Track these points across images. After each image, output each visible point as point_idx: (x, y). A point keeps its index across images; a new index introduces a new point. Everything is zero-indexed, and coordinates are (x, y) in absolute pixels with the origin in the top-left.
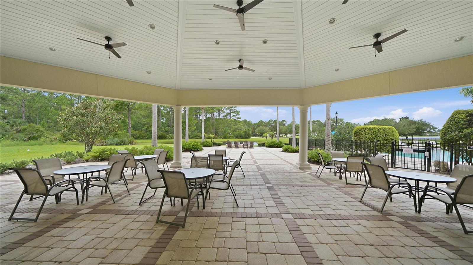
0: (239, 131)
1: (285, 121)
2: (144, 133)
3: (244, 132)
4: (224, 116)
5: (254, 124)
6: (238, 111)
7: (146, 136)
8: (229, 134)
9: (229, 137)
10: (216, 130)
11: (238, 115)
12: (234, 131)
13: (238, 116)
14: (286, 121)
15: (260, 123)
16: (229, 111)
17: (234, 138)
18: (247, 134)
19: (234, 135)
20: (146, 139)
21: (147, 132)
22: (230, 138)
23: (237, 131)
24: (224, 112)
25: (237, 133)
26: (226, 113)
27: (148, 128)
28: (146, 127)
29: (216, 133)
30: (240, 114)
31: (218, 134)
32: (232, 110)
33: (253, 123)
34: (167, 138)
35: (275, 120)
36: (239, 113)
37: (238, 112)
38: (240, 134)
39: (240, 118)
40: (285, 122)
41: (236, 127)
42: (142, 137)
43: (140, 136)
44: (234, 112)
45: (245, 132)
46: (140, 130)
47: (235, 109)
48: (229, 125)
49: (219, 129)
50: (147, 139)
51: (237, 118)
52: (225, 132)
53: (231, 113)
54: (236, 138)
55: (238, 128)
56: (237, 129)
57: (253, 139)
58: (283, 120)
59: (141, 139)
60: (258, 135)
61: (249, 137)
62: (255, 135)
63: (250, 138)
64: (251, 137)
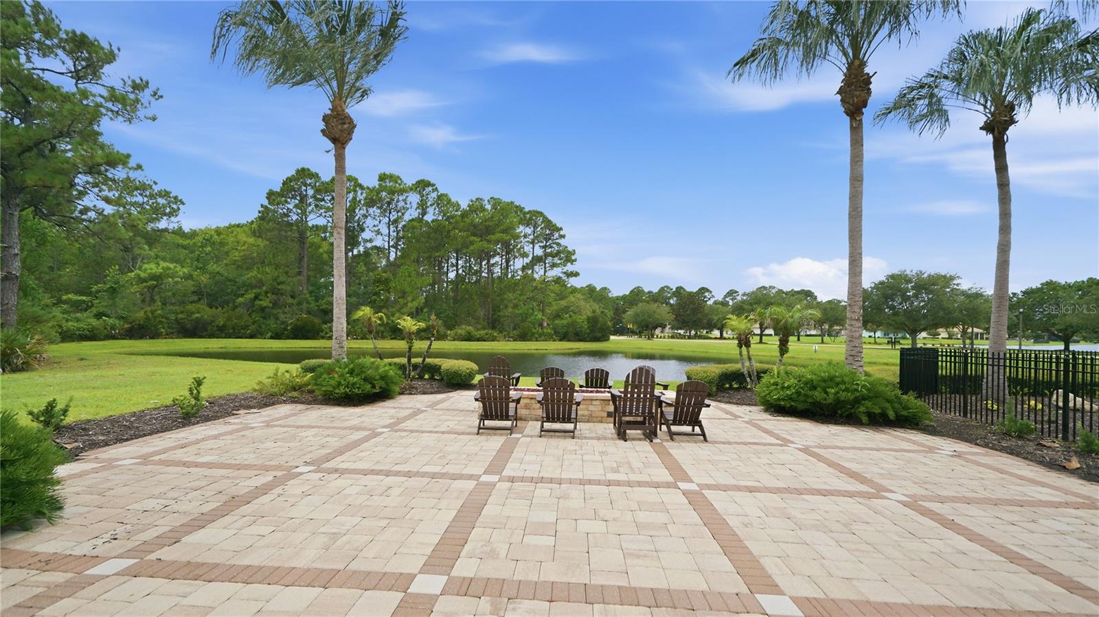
0: (571, 316)
1: (708, 290)
2: (240, 317)
3: (588, 319)
4: (523, 266)
5: (617, 298)
6: (570, 249)
7: (247, 327)
8: (541, 325)
9: (537, 336)
10: (494, 310)
11: (569, 264)
12: (557, 316)
13: (570, 267)
14: (711, 292)
15: (636, 295)
16: (539, 252)
17: (555, 340)
18: (599, 326)
19: (554, 329)
20: (246, 338)
21: (253, 311)
22: (543, 337)
23: (567, 316)
24: (525, 255)
25: (565, 322)
26: (531, 256)
27: (256, 297)
28: (252, 296)
29: (495, 320)
30: (575, 260)
31: (503, 324)
32: (551, 247)
33: (614, 295)
34: (322, 334)
35: (677, 288)
36: (573, 258)
37: (569, 252)
38: (573, 324)
39: (576, 274)
40: (707, 294)
41: (563, 303)
42: (234, 328)
43: (224, 326)
44: (558, 253)
45: (593, 321)
46: (231, 305)
47: (558, 244)
48: (540, 297)
49: (506, 307)
50: (252, 337)
51: (565, 273)
52: (525, 317)
53: (547, 255)
54: (561, 340)
55: (569, 307)
56: (566, 309)
57: (617, 342)
58: (703, 288)
59: (230, 337)
60: (632, 333)
61: (604, 338)
62: (621, 331)
63: (608, 339)
64: (612, 337)
